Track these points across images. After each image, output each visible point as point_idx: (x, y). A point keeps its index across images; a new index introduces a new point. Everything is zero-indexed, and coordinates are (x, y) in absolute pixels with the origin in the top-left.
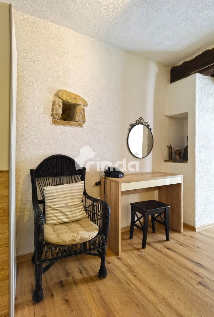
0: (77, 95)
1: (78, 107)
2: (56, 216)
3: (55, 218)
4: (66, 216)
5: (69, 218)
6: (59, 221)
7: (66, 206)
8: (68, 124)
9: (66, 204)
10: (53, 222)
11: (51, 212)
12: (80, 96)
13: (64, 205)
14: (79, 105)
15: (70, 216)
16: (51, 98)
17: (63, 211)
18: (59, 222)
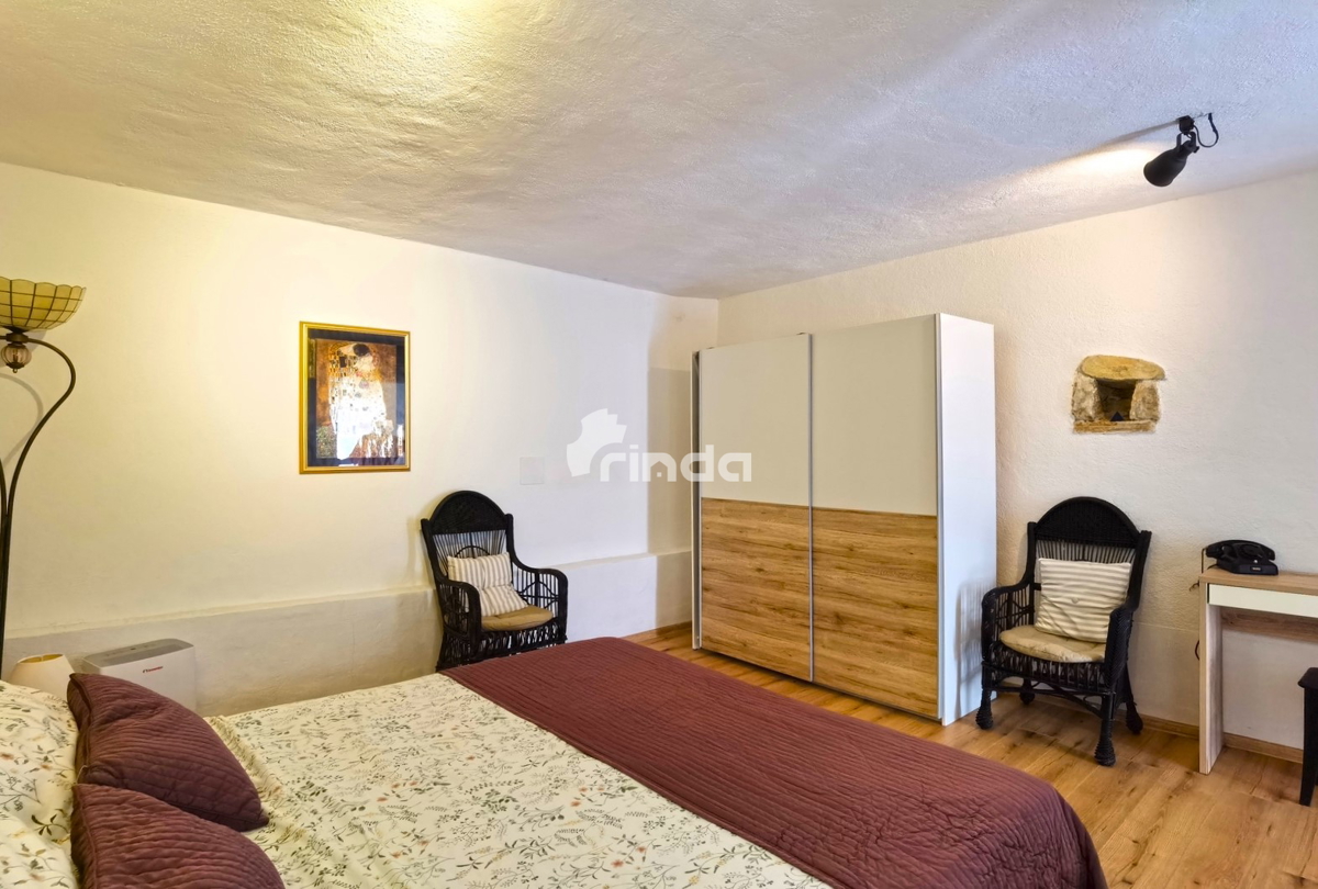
0: (1130, 360)
1: (1138, 387)
2: (1052, 618)
3: (1049, 621)
4: (1072, 625)
5: (1077, 630)
6: (1058, 629)
7: (1074, 604)
8: (1110, 428)
9: (1072, 599)
10: (1045, 626)
11: (1046, 607)
12: (1138, 360)
13: (1070, 601)
14: (1141, 380)
15: (1079, 627)
16: (1070, 376)
17: (1066, 612)
18: (1057, 631)
